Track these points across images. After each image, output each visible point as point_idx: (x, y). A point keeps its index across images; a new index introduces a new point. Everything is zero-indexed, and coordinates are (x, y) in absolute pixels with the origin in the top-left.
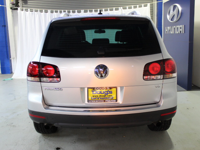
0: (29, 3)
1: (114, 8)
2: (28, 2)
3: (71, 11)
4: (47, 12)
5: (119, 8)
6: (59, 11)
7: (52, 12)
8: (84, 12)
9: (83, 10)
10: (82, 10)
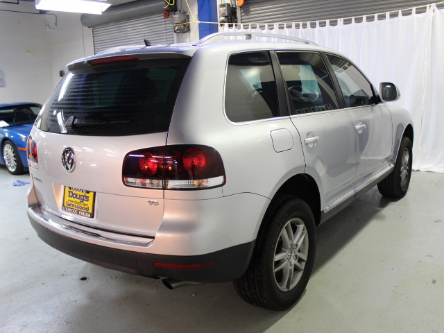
0: (252, 13)
1: (414, 9)
2: (252, 9)
3: (317, 22)
4: (273, 28)
5: (428, 6)
6: (293, 24)
7: (281, 28)
8: (344, 24)
9: (342, 19)
10: (339, 20)
